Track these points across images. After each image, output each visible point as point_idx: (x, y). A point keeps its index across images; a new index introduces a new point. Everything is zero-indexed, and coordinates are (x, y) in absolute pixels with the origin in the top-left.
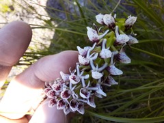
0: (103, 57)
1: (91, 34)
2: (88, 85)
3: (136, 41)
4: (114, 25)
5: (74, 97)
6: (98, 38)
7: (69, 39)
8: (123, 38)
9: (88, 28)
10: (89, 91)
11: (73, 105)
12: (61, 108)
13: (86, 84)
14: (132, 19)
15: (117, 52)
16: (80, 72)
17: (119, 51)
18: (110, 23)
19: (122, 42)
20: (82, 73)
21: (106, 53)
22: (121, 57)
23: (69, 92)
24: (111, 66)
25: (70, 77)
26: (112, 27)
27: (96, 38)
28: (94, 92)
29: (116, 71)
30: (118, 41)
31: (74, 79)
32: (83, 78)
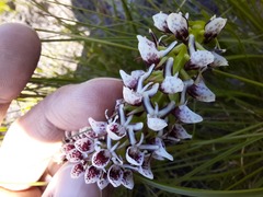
0: (168, 91)
1: (145, 48)
2: (141, 141)
3: (225, 63)
4: (186, 33)
5: (115, 162)
6: (158, 56)
7: (108, 57)
8: (202, 57)
9: (139, 37)
10: (142, 151)
11: (114, 175)
12: (93, 180)
13: (137, 139)
14: (217, 23)
15: (192, 82)
16: (126, 117)
17: (195, 79)
18: (178, 28)
19: (201, 65)
20: (129, 119)
21: (173, 84)
22: (199, 91)
23: (107, 154)
24: (181, 108)
25: (108, 128)
26: (182, 37)
27: (155, 55)
28: (150, 152)
29: (191, 117)
30: (193, 62)
31: (115, 130)
32: (131, 128)
